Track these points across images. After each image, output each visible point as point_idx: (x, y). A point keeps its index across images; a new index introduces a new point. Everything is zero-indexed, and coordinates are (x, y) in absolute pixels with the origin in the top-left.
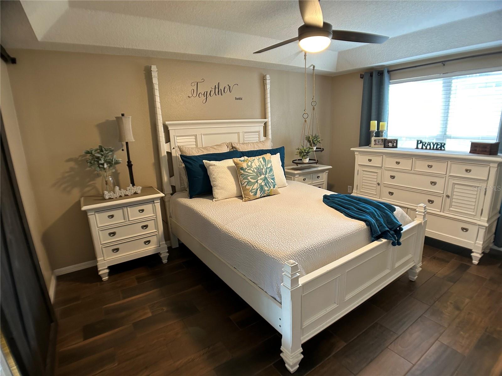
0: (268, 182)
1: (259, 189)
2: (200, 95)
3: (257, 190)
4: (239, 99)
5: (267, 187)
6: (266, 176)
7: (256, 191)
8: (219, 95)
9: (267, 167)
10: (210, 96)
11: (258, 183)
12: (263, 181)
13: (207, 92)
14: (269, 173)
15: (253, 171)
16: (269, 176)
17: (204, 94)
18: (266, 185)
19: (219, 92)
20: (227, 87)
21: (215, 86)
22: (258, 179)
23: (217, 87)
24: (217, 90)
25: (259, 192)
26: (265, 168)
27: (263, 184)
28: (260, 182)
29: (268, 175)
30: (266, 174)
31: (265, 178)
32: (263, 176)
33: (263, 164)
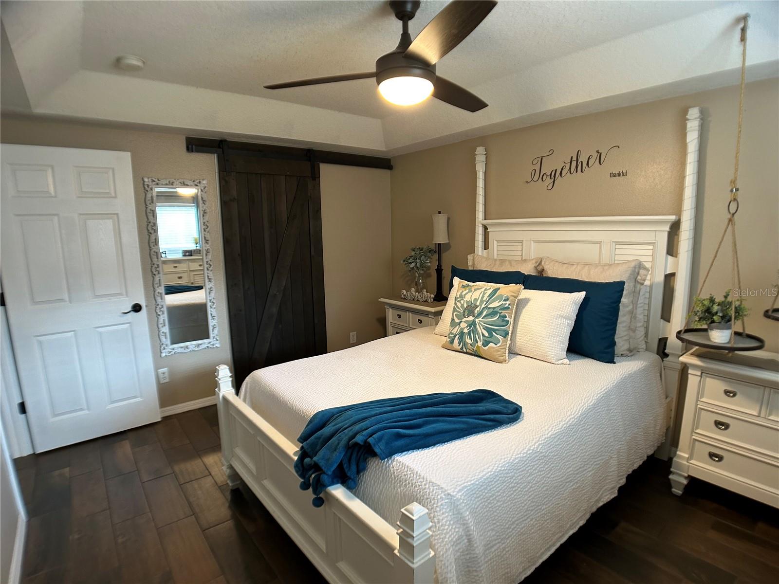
0: (475, 331)
1: (457, 336)
2: (545, 176)
3: (455, 336)
4: (619, 175)
5: (471, 338)
6: (477, 320)
7: (453, 338)
8: (577, 172)
9: (487, 306)
10: (561, 176)
11: (460, 326)
12: (467, 327)
13: (556, 170)
14: (484, 317)
15: (462, 305)
16: (481, 321)
17: (551, 175)
18: (469, 334)
19: (577, 167)
20: (595, 155)
21: (572, 157)
22: (463, 320)
23: (574, 159)
24: (574, 164)
25: (456, 341)
26: (483, 306)
27: (466, 331)
28: (463, 325)
29: (480, 319)
30: (476, 317)
31: (474, 323)
32: (471, 318)
33: (485, 299)
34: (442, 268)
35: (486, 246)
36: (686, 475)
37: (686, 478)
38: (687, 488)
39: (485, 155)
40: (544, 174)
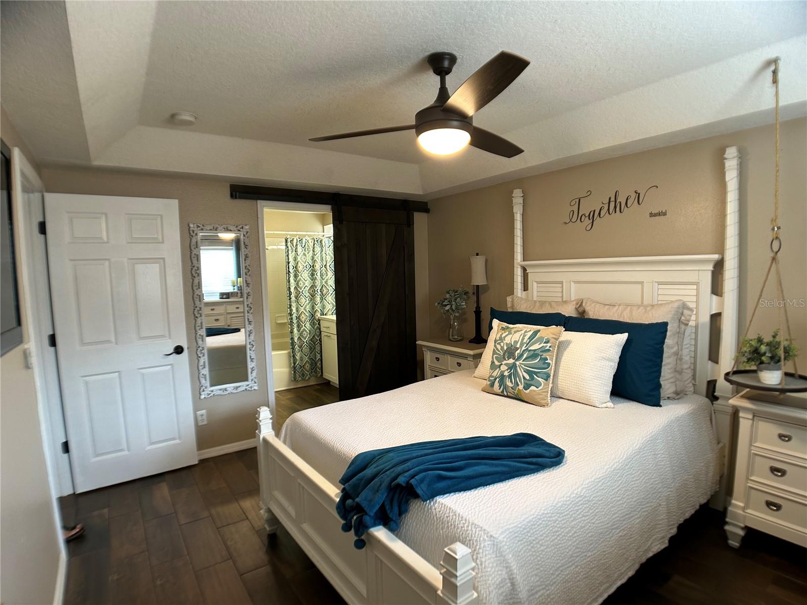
0: (516, 374)
1: (498, 379)
2: (583, 217)
3: (495, 379)
4: (659, 214)
5: (511, 381)
6: (518, 363)
7: (493, 381)
8: (615, 212)
9: (527, 349)
10: (600, 216)
11: (500, 369)
12: (507, 370)
13: (594, 211)
14: (526, 359)
15: (502, 348)
16: (522, 364)
17: (589, 215)
18: (510, 376)
19: (615, 207)
20: (633, 195)
21: (610, 198)
22: (503, 363)
23: (613, 199)
24: (612, 205)
25: (497, 384)
26: (523, 348)
27: (506, 373)
28: (503, 368)
29: (521, 362)
30: (517, 360)
31: (514, 366)
32: (511, 361)
33: (525, 341)
34: (481, 310)
35: (525, 288)
36: (742, 525)
37: (743, 529)
38: (744, 540)
39: (522, 197)
40: (582, 215)
